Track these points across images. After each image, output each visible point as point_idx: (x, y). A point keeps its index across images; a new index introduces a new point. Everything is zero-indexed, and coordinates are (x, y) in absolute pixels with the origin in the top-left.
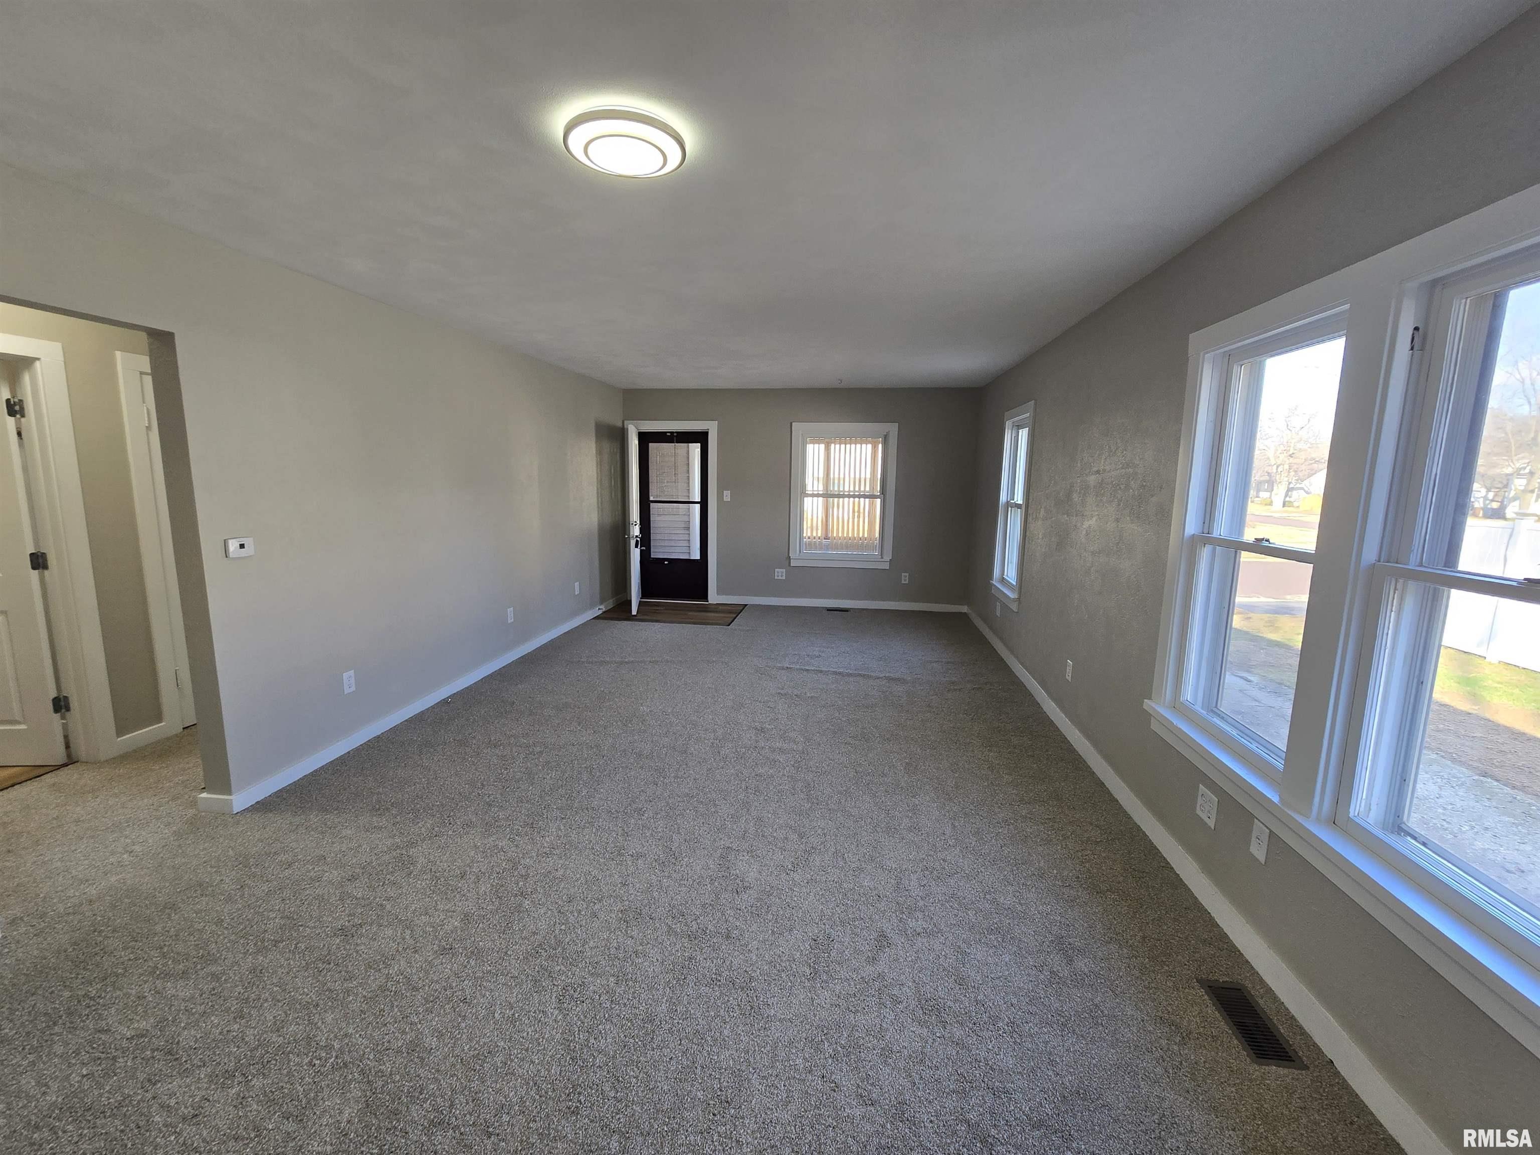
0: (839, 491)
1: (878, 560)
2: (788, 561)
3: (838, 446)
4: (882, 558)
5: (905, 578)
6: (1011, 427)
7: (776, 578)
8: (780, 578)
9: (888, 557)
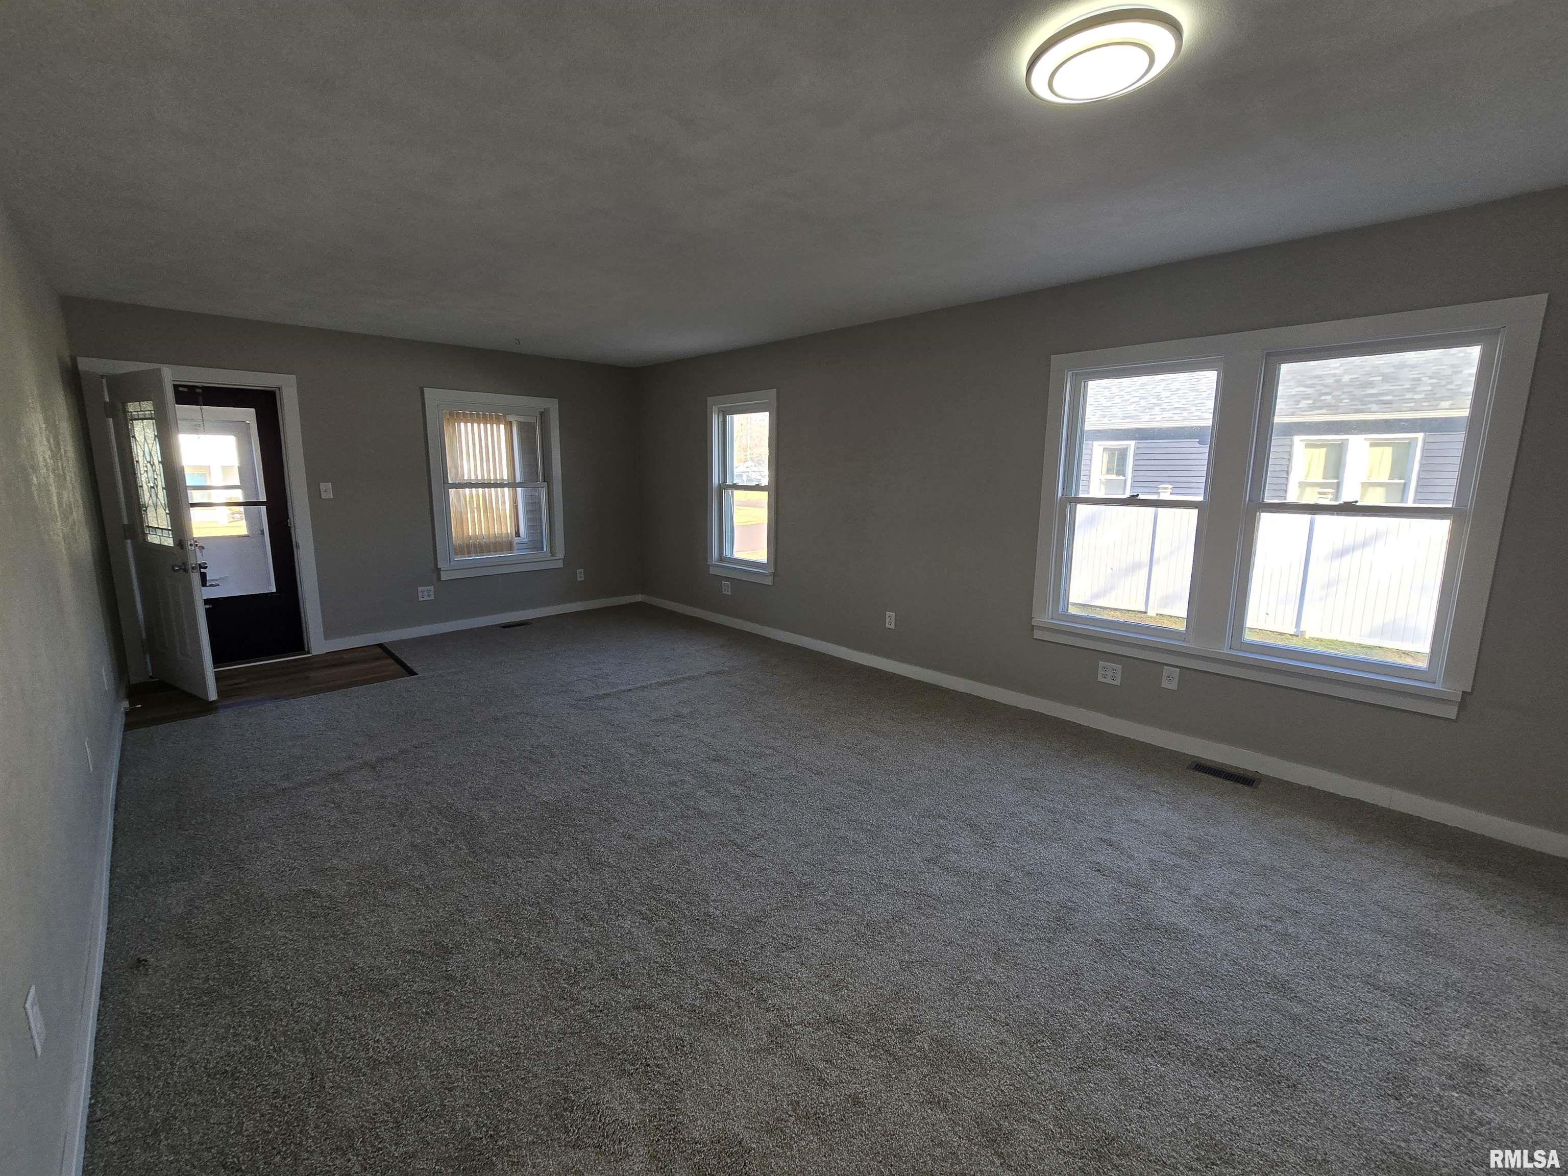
0: (496, 479)
1: (548, 559)
2: (435, 575)
3: (462, 424)
4: (552, 556)
5: (580, 575)
6: (717, 412)
7: (421, 599)
8: (426, 598)
9: (560, 554)
